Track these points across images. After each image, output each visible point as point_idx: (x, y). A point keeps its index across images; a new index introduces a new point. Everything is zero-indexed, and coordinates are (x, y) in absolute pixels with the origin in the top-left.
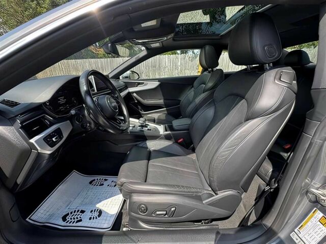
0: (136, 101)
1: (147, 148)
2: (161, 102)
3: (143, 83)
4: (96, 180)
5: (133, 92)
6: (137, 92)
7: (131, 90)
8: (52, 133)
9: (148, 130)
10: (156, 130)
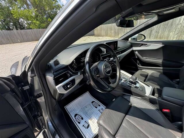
0: (136, 57)
1: (130, 102)
2: (160, 61)
3: (147, 44)
4: (95, 103)
5: (136, 51)
6: (139, 51)
7: (134, 48)
8: (69, 82)
9: (136, 87)
10: (143, 89)
